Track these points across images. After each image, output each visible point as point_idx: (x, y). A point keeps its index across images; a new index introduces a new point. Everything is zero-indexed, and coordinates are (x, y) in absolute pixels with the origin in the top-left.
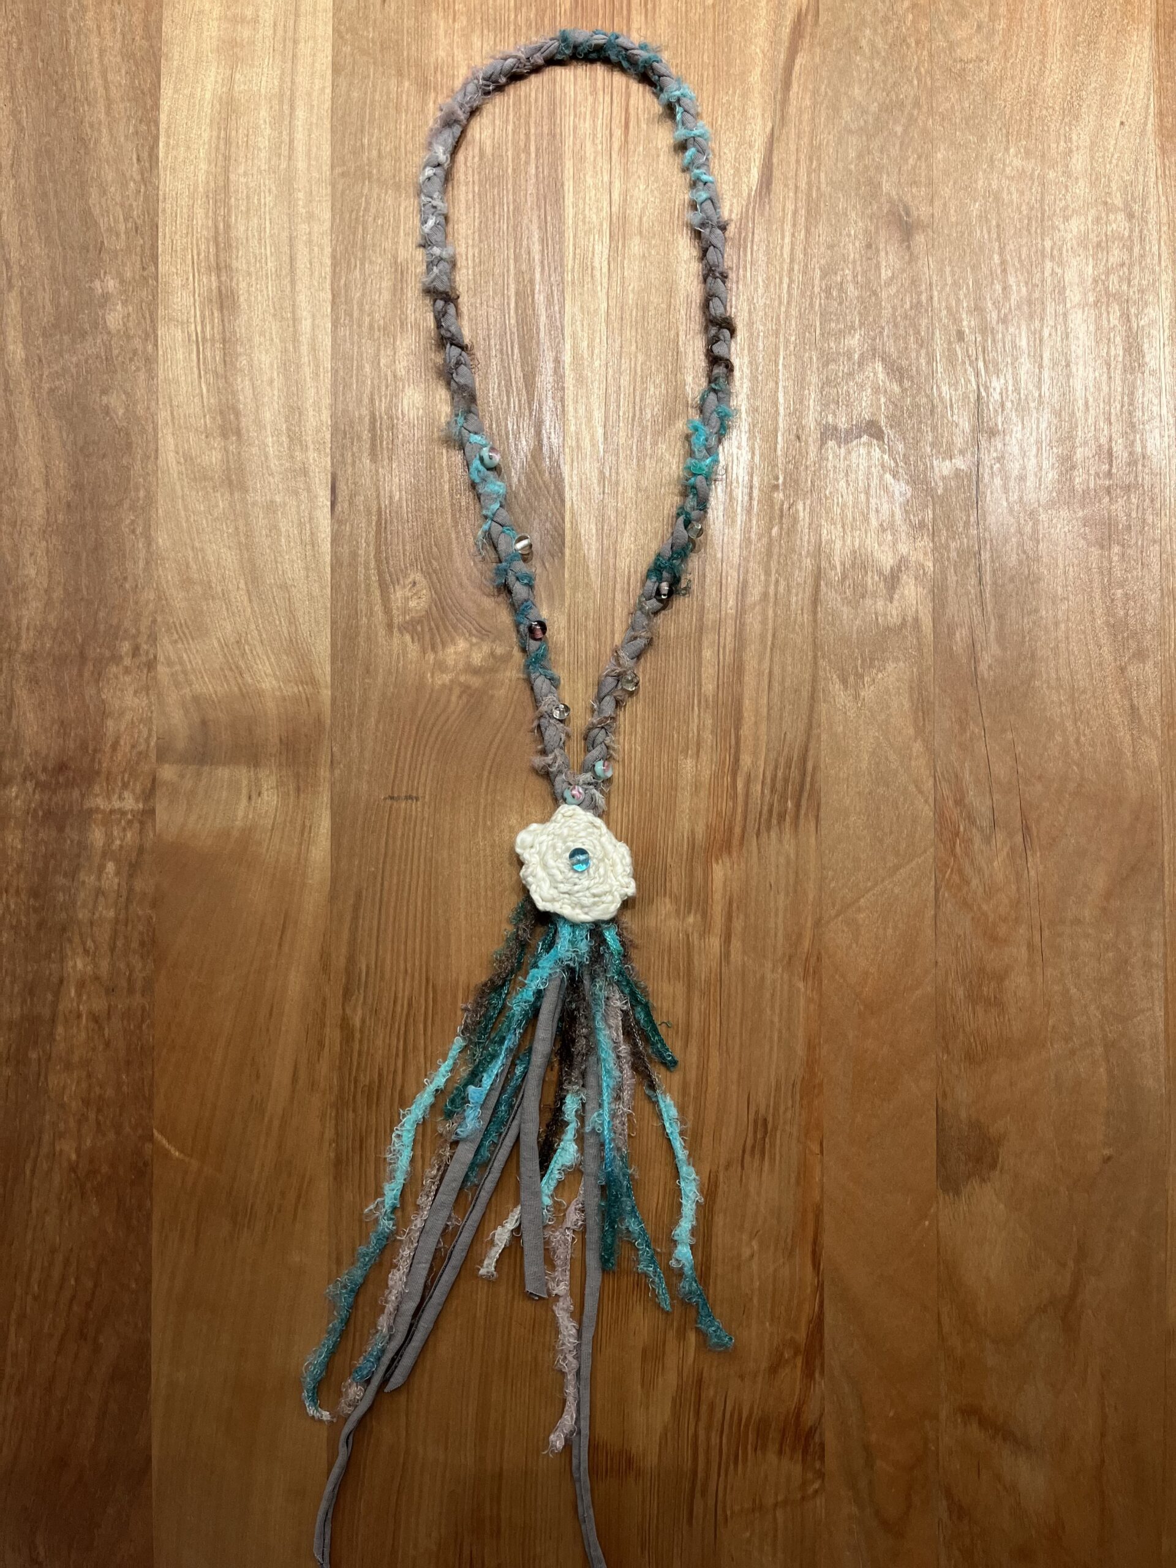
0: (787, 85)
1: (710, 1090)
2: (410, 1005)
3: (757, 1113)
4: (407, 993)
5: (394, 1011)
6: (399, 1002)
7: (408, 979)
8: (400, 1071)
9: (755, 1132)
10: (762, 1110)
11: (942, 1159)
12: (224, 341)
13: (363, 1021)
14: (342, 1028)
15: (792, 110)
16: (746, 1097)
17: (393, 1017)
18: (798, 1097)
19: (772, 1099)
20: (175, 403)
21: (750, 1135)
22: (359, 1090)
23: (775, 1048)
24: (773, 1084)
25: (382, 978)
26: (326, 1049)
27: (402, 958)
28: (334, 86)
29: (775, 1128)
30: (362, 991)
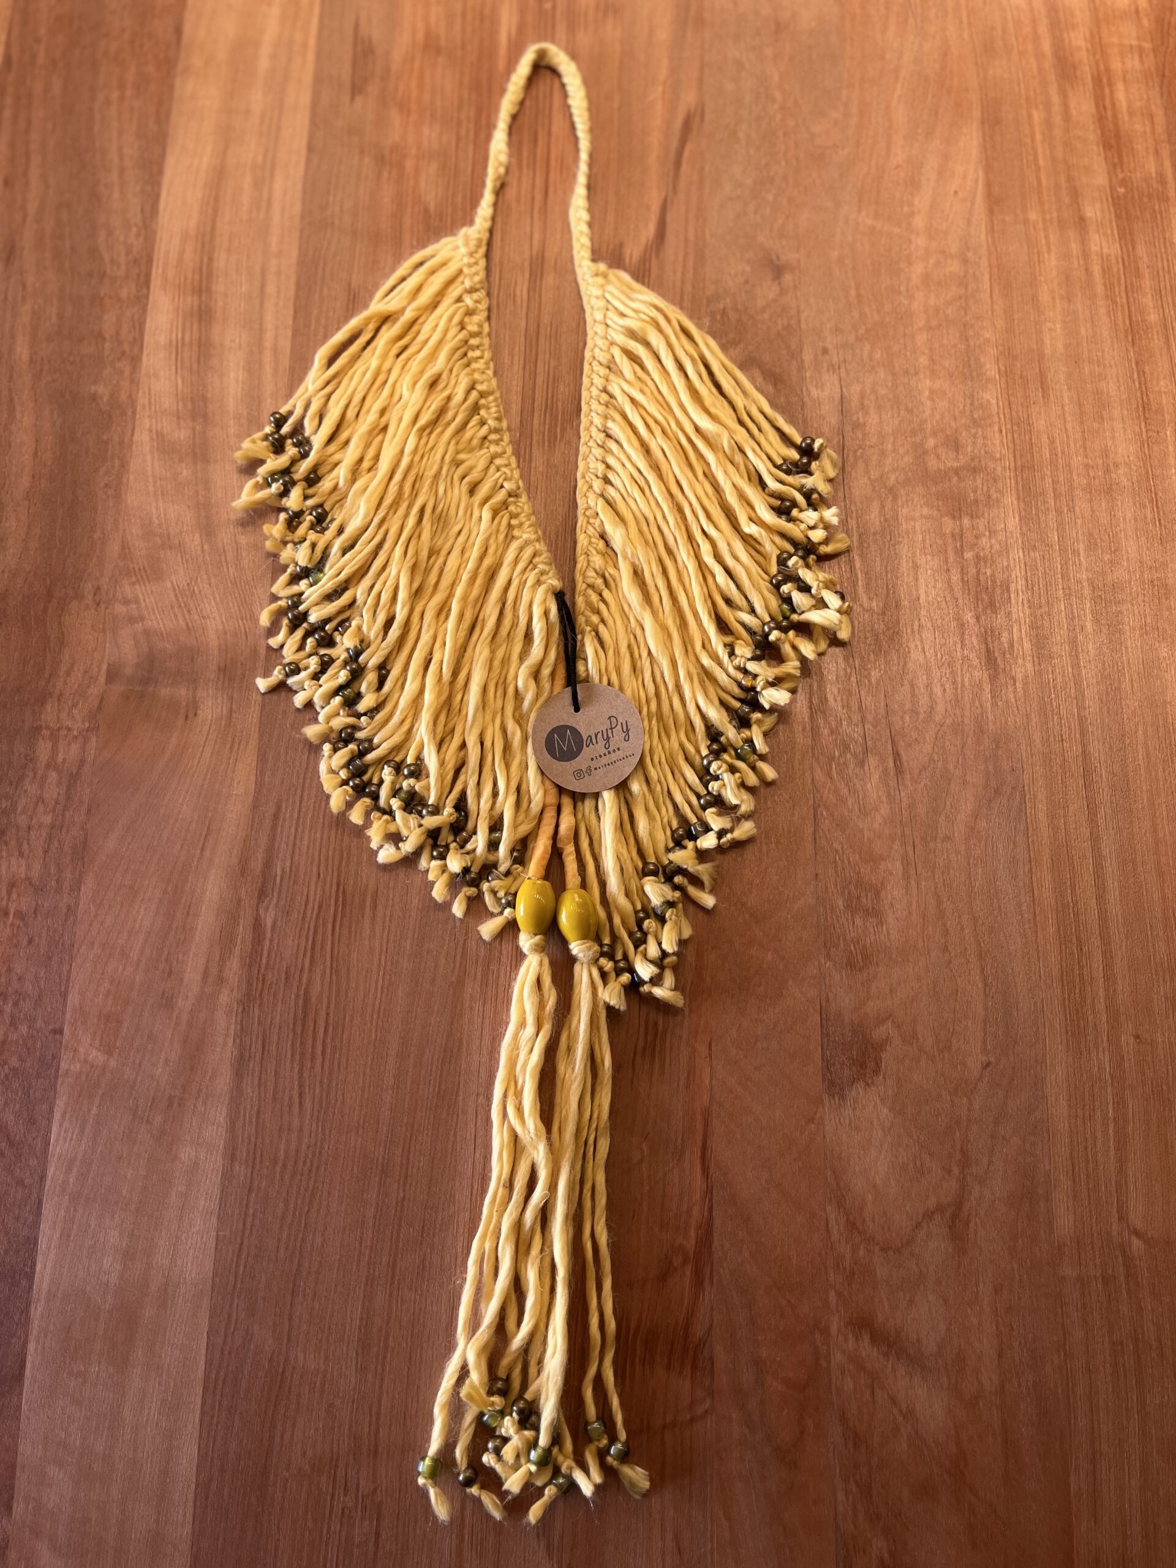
0: (678, 164)
11: (827, 1065)
12: (200, 345)
15: (682, 184)
20: (153, 393)
28: (308, 160)
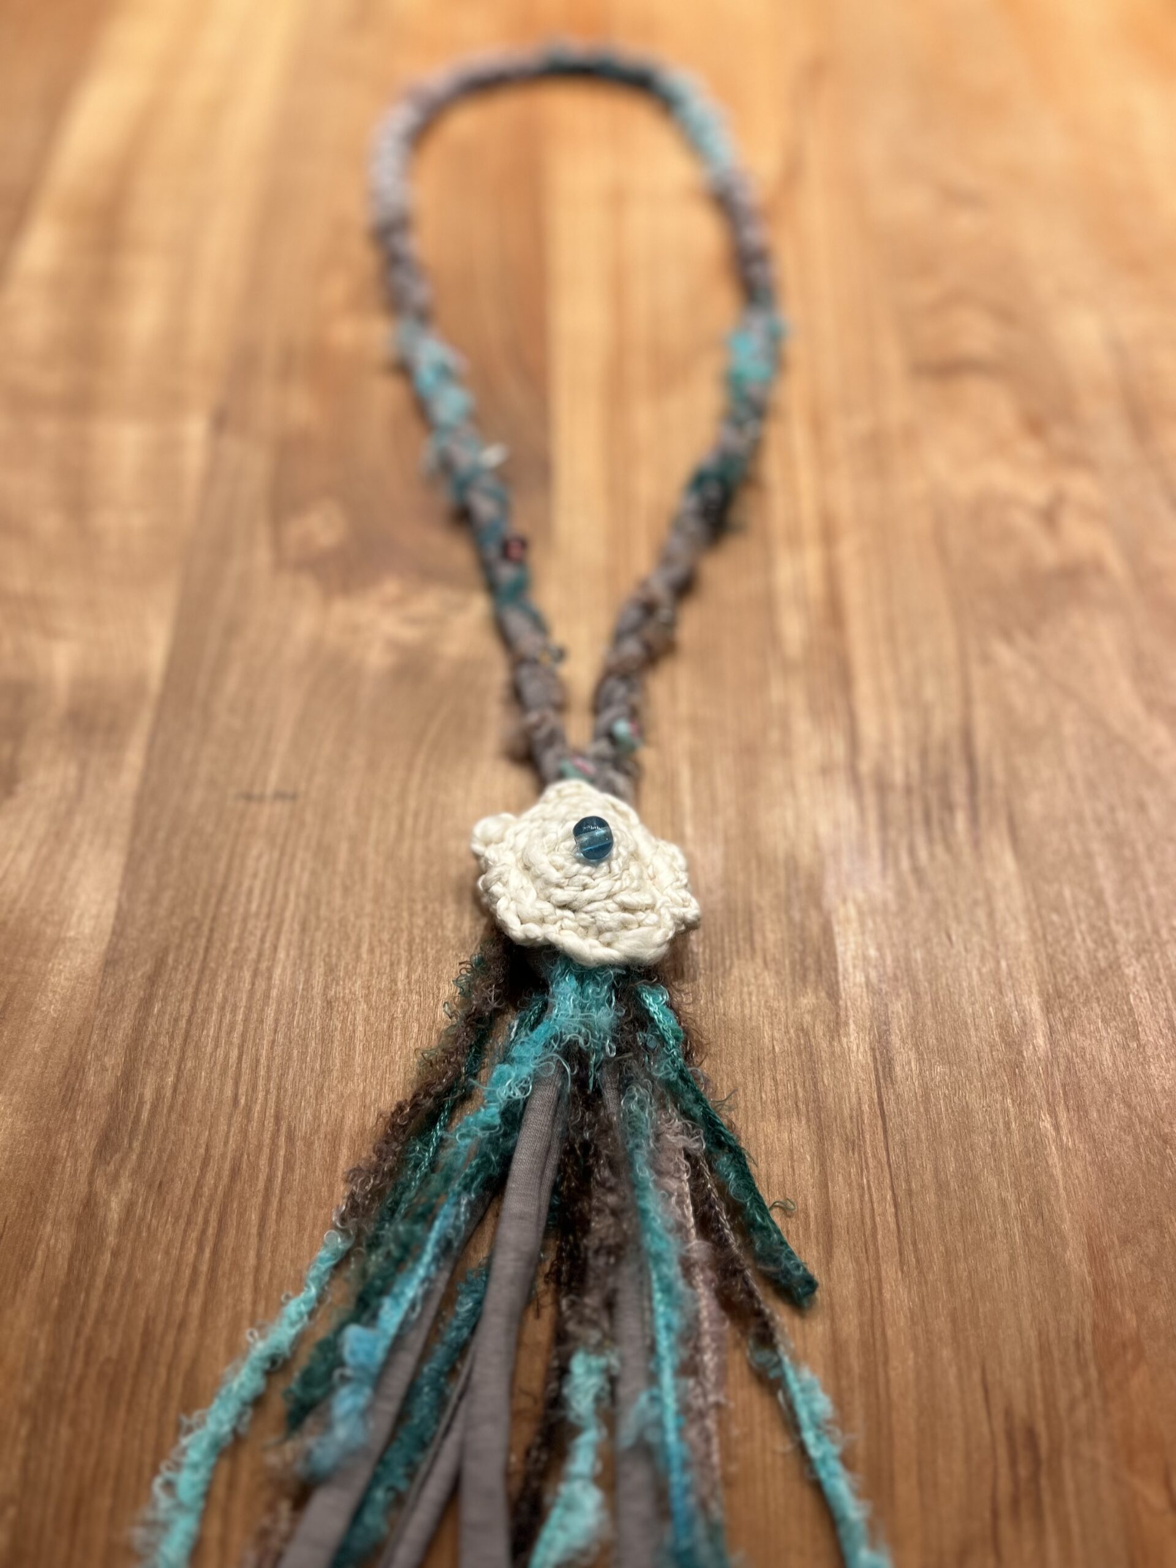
1: (894, 1362)
2: (235, 1172)
3: (1008, 1413)
4: (232, 1145)
5: (199, 1185)
6: (213, 1167)
7: (238, 1119)
8: (193, 1324)
9: (1013, 1463)
10: (1020, 1408)
13: (129, 1208)
14: (80, 1224)
16: (976, 1376)
17: (194, 1200)
18: (1093, 1372)
19: (1037, 1379)
21: (1004, 1471)
22: (93, 1372)
23: (1022, 1262)
24: (1033, 1343)
25: (183, 1118)
26: (35, 1274)
27: (231, 1072)
29: (1056, 1451)
30: (136, 1144)
